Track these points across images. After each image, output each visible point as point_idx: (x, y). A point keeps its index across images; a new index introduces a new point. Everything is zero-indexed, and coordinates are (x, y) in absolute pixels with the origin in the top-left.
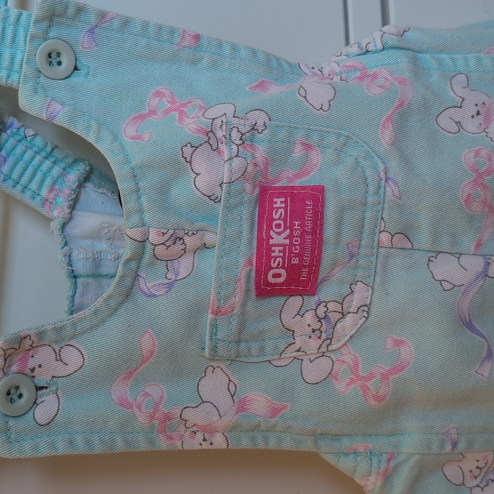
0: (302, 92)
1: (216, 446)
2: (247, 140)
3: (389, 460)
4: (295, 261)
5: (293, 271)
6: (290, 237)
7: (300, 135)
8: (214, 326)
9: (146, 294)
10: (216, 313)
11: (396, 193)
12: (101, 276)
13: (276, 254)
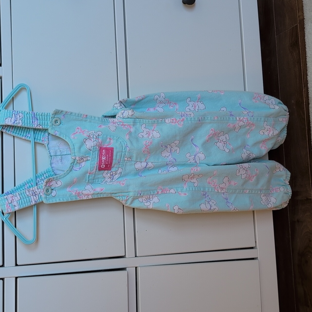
0: (109, 127)
1: (90, 198)
2: (97, 138)
3: (127, 198)
4: (107, 163)
5: (106, 165)
6: (106, 158)
7: (109, 137)
8: (89, 176)
9: (74, 170)
10: (90, 174)
11: (129, 149)
12: (57, 155)
13: (103, 162)
